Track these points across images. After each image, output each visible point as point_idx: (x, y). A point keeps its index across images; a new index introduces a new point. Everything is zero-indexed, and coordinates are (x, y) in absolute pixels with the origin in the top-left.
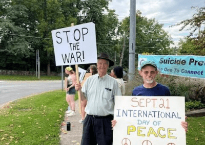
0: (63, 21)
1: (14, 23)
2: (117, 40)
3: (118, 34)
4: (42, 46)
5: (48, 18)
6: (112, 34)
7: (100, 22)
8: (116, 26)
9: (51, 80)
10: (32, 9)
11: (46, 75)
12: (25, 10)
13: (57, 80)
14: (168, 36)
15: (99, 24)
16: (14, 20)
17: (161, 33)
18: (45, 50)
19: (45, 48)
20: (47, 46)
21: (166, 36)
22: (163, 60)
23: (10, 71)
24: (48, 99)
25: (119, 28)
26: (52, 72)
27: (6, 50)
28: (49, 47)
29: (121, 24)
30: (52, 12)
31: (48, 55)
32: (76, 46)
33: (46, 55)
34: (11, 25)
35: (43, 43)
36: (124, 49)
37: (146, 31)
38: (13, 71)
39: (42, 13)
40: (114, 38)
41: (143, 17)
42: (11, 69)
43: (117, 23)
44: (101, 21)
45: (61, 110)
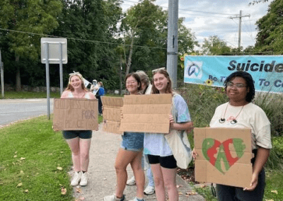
0: (40, 5)
2: (121, 39)
3: (122, 31)
4: (7, 44)
6: (112, 29)
7: (97, 10)
8: (119, 18)
9: (22, 98)
11: (15, 90)
13: (32, 98)
14: (191, 35)
15: (96, 13)
17: (182, 30)
18: (12, 50)
19: (12, 47)
20: (14, 45)
21: (188, 36)
22: (236, 65)
24: (27, 140)
25: (122, 21)
26: (24, 86)
28: (18, 46)
29: (125, 15)
31: (17, 59)
33: (13, 58)
35: (8, 40)
36: (131, 52)
37: (161, 27)
40: (116, 36)
41: (157, 6)
43: (120, 14)
44: (99, 8)
45: (60, 168)
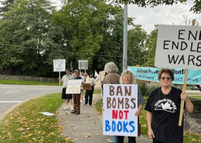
1: (53, 41)
2: (146, 51)
4: (75, 58)
5: (80, 36)
10: (67, 29)
12: (62, 31)
16: (53, 38)
23: (49, 78)
25: (147, 40)
27: (47, 62)
29: (149, 36)
30: (83, 31)
32: (60, 66)
34: (51, 43)
38: (52, 79)
39: (75, 33)
42: (51, 77)
43: (145, 35)
